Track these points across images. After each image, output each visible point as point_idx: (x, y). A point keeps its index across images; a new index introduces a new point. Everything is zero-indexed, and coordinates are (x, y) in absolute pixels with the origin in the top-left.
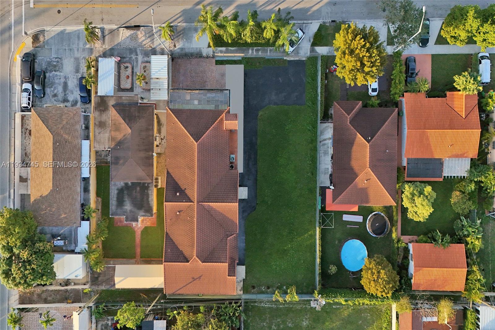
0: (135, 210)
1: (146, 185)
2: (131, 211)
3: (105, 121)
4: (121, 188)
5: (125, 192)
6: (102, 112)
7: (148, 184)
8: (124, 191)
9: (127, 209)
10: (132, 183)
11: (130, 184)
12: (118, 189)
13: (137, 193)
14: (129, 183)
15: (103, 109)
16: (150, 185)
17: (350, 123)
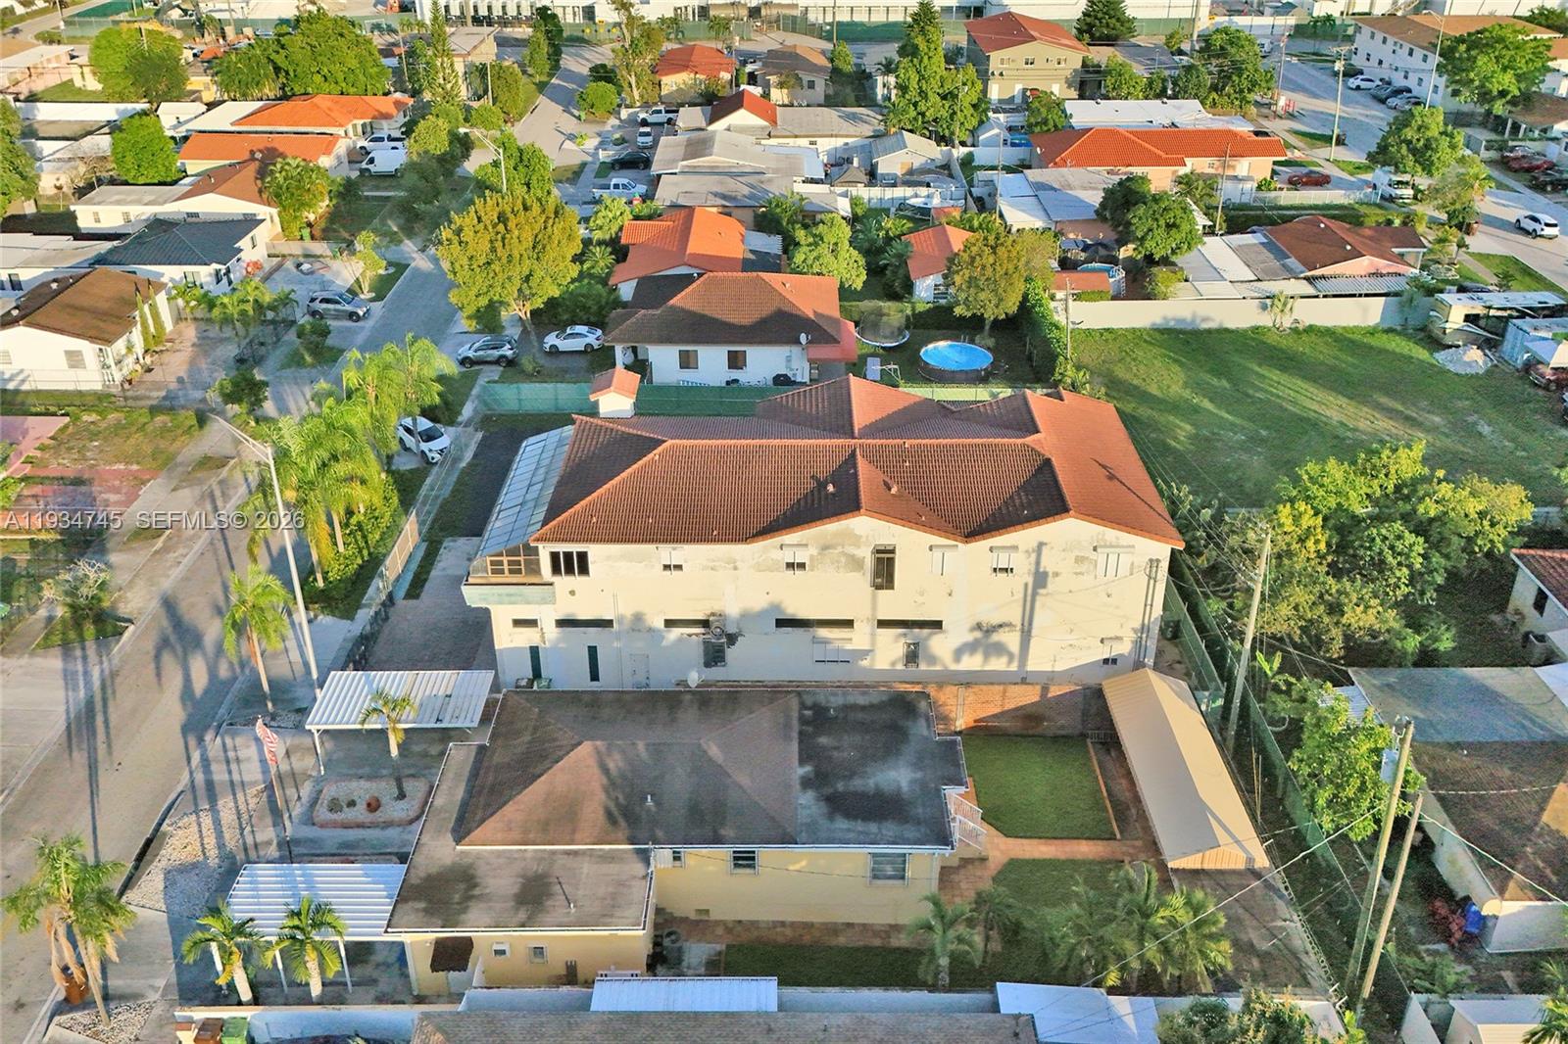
0: (910, 750)
1: (808, 713)
2: (918, 764)
3: (522, 877)
4: (822, 804)
5: (840, 786)
6: (476, 892)
7: (803, 706)
8: (836, 792)
9: (913, 782)
10: (802, 762)
11: (808, 768)
12: (831, 817)
13: (842, 746)
14: (802, 771)
15: (462, 886)
16: (809, 701)
17: (657, 308)
